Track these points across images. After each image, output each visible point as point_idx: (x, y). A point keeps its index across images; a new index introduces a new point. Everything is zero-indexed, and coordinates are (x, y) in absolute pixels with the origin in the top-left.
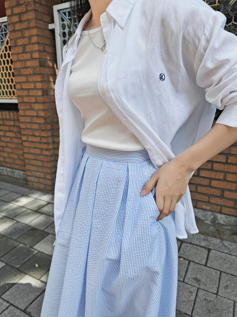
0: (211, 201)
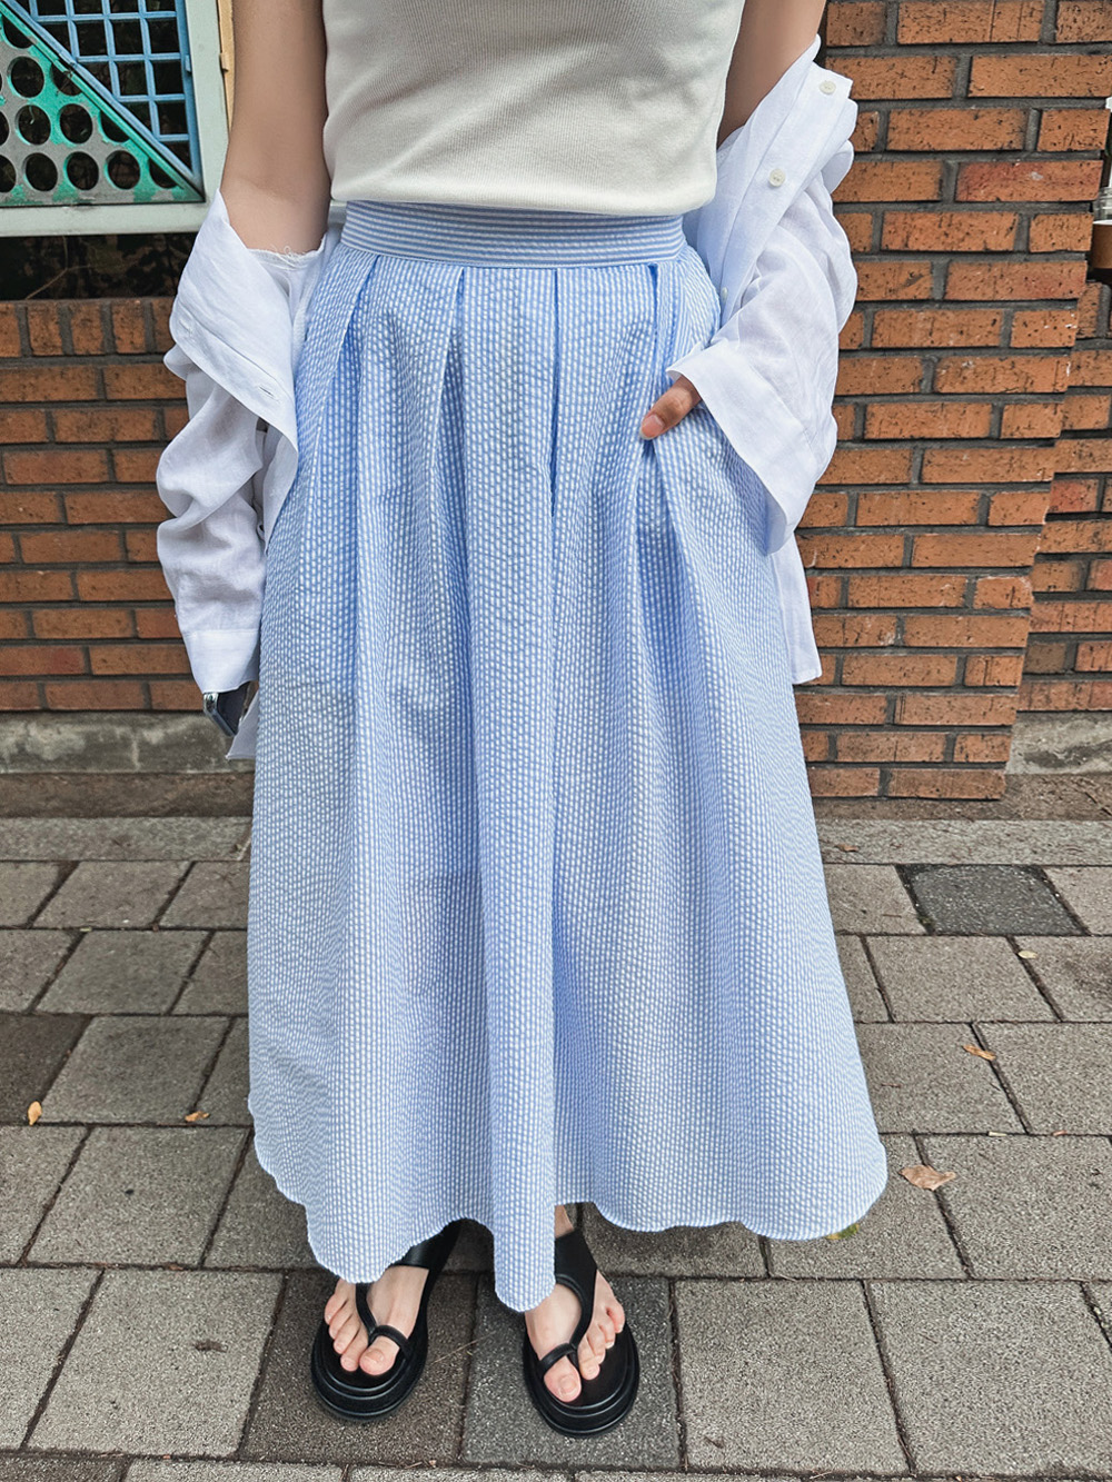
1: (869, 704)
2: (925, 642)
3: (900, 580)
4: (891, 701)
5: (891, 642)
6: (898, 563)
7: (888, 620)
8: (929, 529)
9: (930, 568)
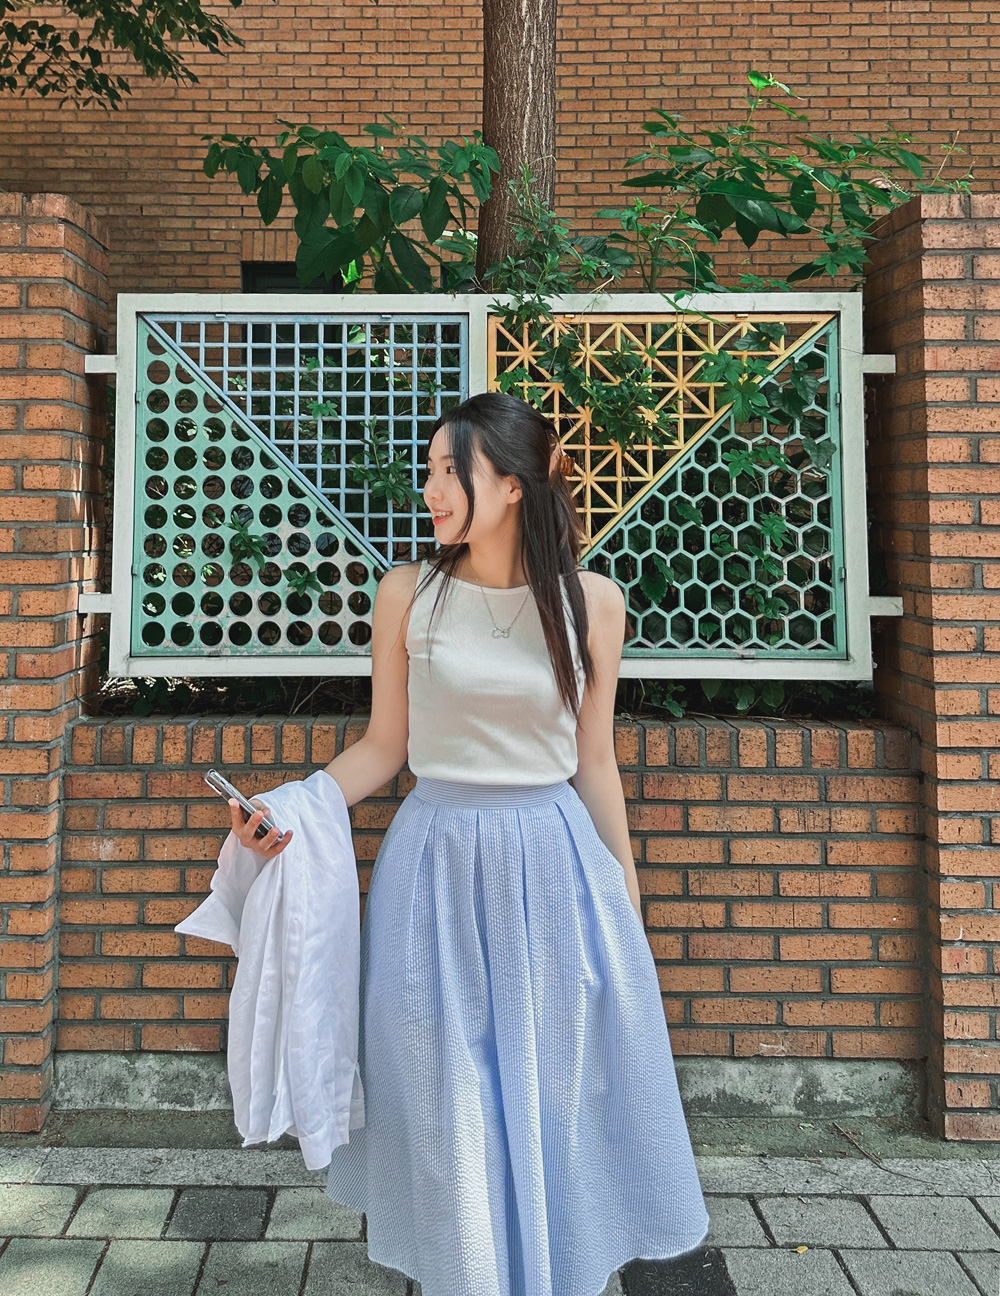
0: (789, 1019)
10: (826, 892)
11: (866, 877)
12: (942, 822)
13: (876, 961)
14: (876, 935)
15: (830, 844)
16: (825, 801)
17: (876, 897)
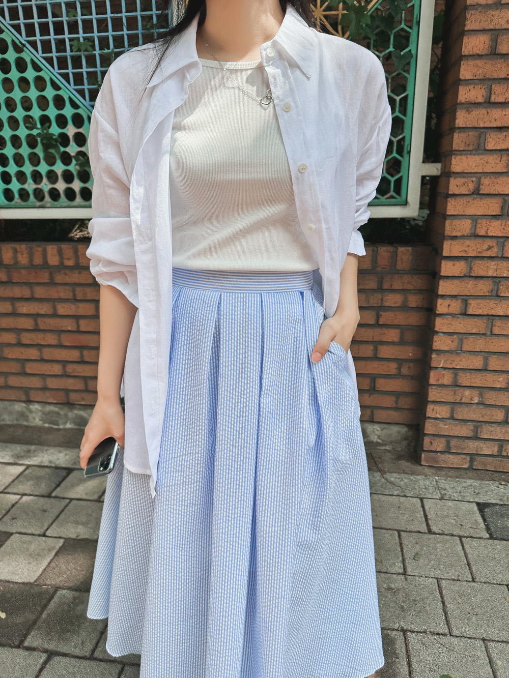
1: (464, 428)
2: (491, 402)
3: (480, 375)
4: (476, 427)
5: (476, 401)
6: (480, 367)
7: (476, 392)
8: (494, 354)
9: (494, 370)
10: (376, 339)
11: (398, 331)
12: (440, 301)
13: (399, 375)
14: (400, 362)
15: (381, 313)
16: (380, 289)
17: (402, 342)
